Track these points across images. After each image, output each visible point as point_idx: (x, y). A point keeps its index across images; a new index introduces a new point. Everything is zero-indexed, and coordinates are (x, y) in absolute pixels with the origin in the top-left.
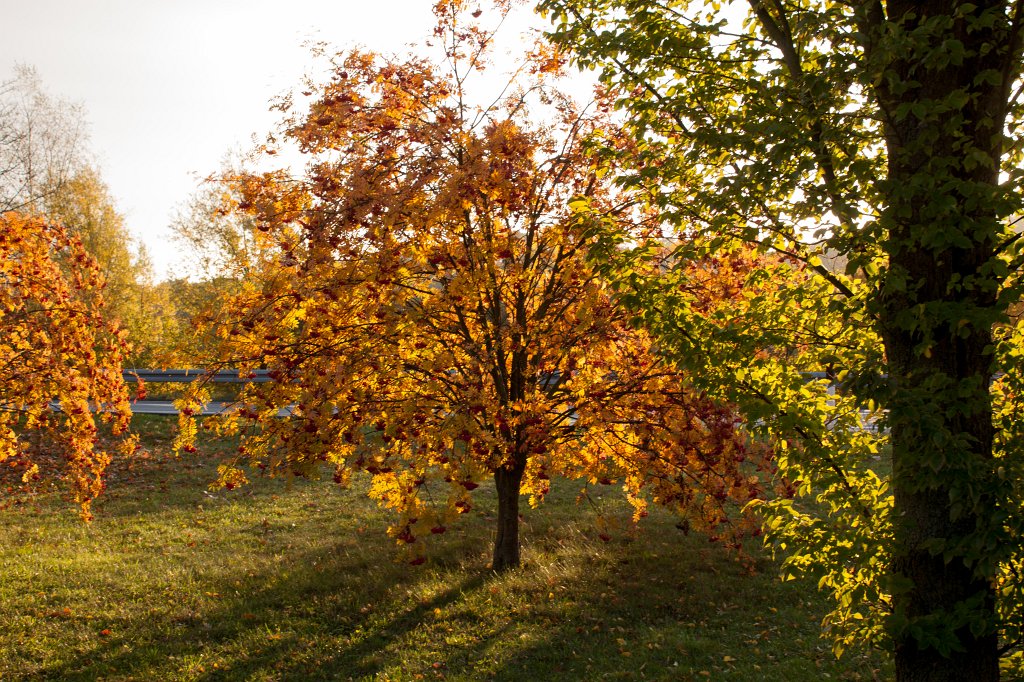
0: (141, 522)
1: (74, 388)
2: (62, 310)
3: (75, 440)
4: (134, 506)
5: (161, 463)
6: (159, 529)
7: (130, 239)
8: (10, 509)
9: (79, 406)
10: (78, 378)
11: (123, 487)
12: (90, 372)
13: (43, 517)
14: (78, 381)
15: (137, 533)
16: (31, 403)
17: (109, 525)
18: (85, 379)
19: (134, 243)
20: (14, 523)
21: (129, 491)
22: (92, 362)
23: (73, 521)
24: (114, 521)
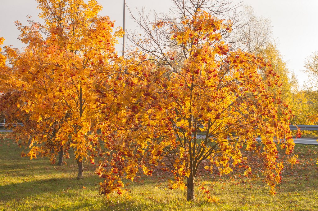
0: (297, 196)
1: (268, 132)
2: (262, 95)
3: (268, 156)
4: (293, 187)
5: (304, 166)
6: (307, 200)
7: (288, 72)
8: (239, 185)
9: (270, 140)
10: (269, 127)
11: (288, 177)
12: (275, 124)
13: (253, 190)
14: (270, 129)
15: (296, 202)
16: (248, 139)
17: (283, 196)
18: (273, 128)
19: (290, 74)
20: (241, 193)
21: (291, 179)
22: (276, 120)
23: (266, 193)
24: (285, 194)
